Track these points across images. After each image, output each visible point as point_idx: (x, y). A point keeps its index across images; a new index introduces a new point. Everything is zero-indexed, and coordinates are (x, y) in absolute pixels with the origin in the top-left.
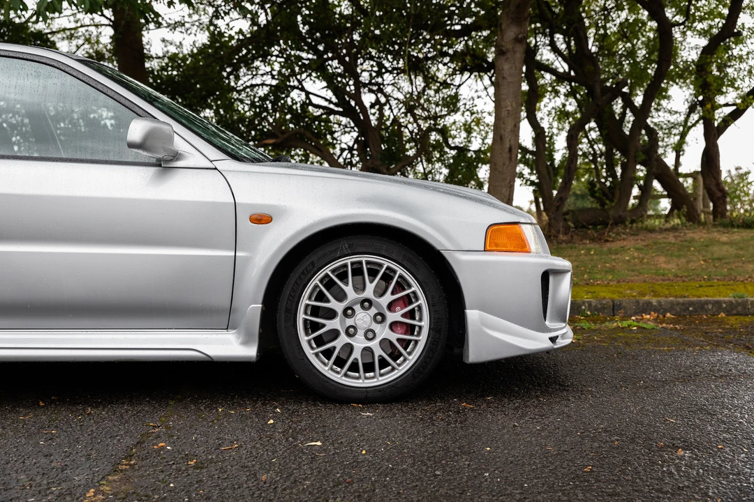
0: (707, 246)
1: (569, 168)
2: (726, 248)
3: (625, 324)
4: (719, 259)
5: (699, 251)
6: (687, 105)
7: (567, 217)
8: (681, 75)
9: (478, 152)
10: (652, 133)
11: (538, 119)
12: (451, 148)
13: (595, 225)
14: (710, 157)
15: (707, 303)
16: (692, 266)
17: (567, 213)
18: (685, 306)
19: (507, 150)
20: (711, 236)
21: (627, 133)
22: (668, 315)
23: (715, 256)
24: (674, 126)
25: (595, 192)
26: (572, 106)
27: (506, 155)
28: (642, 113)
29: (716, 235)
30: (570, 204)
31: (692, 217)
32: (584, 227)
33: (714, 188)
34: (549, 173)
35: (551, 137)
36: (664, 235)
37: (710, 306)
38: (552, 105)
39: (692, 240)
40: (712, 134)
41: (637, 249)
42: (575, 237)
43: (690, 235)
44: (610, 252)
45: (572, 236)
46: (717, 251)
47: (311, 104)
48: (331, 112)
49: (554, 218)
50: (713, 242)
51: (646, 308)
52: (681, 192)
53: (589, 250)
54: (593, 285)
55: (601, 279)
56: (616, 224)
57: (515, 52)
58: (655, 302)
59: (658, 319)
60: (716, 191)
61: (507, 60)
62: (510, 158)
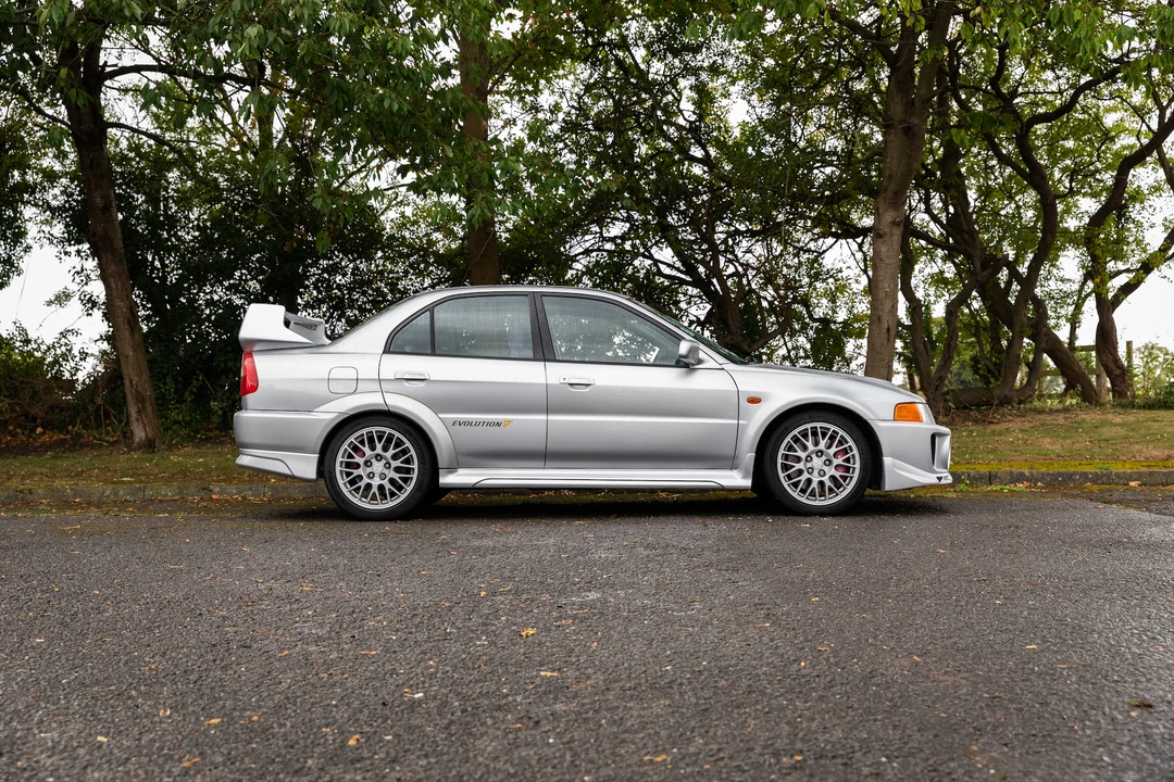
0: (1096, 427)
1: (949, 345)
2: (1114, 429)
3: (998, 488)
4: (1107, 440)
5: (1086, 433)
6: (1081, 272)
7: (947, 397)
8: (1072, 238)
9: (845, 323)
10: (1039, 305)
11: (912, 285)
12: (815, 320)
13: (978, 406)
14: (1106, 333)
15: (1075, 473)
16: (1075, 447)
17: (947, 393)
18: (1055, 476)
19: (885, 331)
20: (1104, 417)
21: (1013, 302)
22: (1039, 484)
23: (1103, 437)
24: (1067, 295)
25: (979, 369)
26: (950, 271)
27: (884, 336)
28: (1029, 282)
29: (1110, 416)
30: (951, 383)
31: (1090, 397)
32: (965, 408)
33: (1112, 365)
34: (926, 349)
35: (928, 307)
36: (1054, 417)
37: (1078, 477)
38: (928, 271)
39: (1084, 420)
40: (1106, 308)
41: (1022, 431)
42: (957, 419)
43: (1082, 416)
44: (993, 433)
45: (953, 418)
46: (1106, 432)
47: (660, 273)
48: (682, 282)
49: (934, 399)
50: (1104, 423)
51: (1020, 478)
52: (1076, 368)
53: (972, 432)
54: (974, 463)
55: (982, 459)
56: (1002, 404)
57: (892, 235)
58: (1027, 473)
59: (1030, 487)
60: (1114, 368)
61: (884, 242)
62: (889, 339)
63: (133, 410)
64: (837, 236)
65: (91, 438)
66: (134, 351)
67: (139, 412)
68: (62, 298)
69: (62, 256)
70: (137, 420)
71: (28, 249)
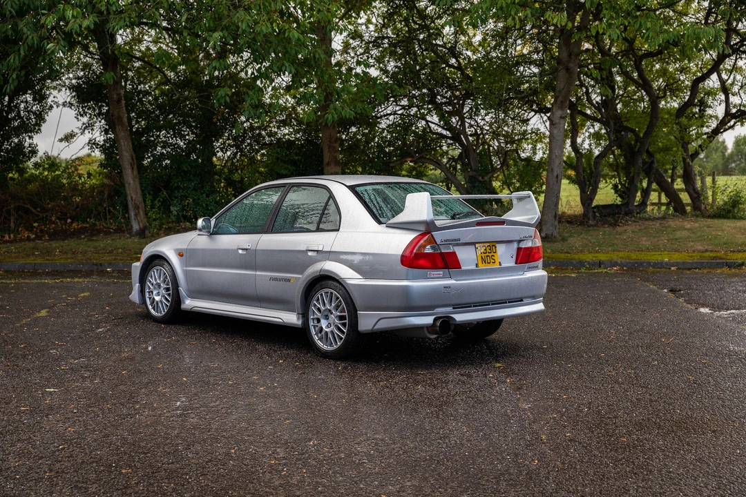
0: (675, 231)
1: (596, 180)
2: (684, 232)
4: (676, 239)
5: (668, 234)
7: (595, 210)
11: (579, 143)
12: (522, 160)
13: (614, 214)
14: (688, 173)
15: (644, 262)
16: (658, 243)
17: (595, 207)
18: (633, 263)
19: (555, 177)
20: (682, 224)
22: (625, 268)
23: (675, 237)
27: (555, 179)
29: (687, 223)
32: (605, 216)
33: (692, 192)
39: (669, 226)
41: (633, 232)
42: (599, 223)
44: (617, 233)
45: (597, 222)
46: (679, 234)
47: (431, 131)
48: (444, 137)
49: (587, 210)
50: (680, 228)
51: (615, 264)
53: (606, 232)
56: (626, 214)
58: (619, 262)
59: (619, 270)
60: (693, 194)
61: (555, 128)
62: (557, 181)
63: (132, 213)
64: (536, 112)
65: (102, 227)
66: (134, 181)
67: (136, 215)
68: (69, 137)
69: (79, 117)
70: (135, 219)
71: (51, 107)
